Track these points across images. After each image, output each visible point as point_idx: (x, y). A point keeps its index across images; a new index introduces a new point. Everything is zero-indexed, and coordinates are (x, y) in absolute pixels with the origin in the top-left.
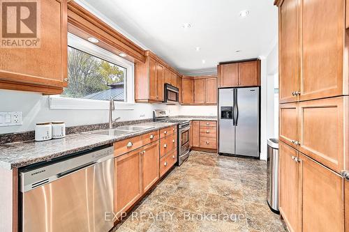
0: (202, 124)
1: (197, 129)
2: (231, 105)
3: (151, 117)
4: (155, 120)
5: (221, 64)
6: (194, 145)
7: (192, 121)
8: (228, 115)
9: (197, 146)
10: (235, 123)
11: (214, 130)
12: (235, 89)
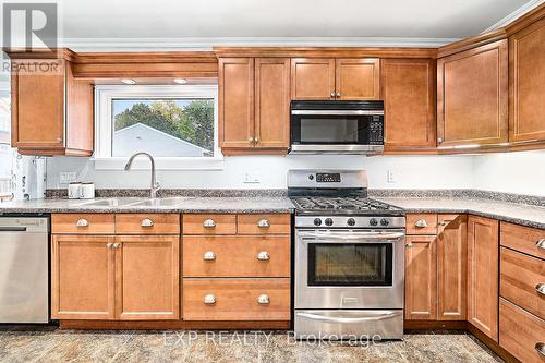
7: (466, 214)
9: (487, 330)
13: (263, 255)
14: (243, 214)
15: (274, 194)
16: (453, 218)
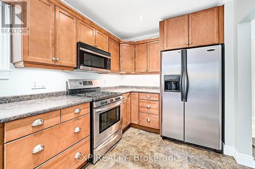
0: (142, 96)
1: (136, 102)
2: (180, 73)
6: (133, 122)
7: (131, 92)
8: (174, 86)
9: (136, 123)
10: (184, 98)
11: (156, 105)
12: (184, 50)
13: (77, 130)
14: (63, 108)
15: (57, 94)
16: (128, 94)
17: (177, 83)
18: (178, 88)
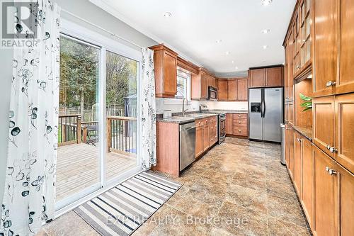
0: (235, 116)
1: (231, 120)
2: (260, 102)
3: (198, 109)
4: (200, 112)
5: (251, 69)
6: (229, 133)
7: (227, 113)
8: (257, 109)
9: (231, 133)
10: (263, 115)
11: (245, 121)
12: (263, 89)
17: (258, 107)
18: (259, 110)
